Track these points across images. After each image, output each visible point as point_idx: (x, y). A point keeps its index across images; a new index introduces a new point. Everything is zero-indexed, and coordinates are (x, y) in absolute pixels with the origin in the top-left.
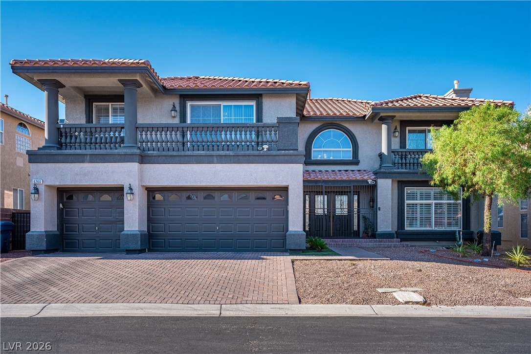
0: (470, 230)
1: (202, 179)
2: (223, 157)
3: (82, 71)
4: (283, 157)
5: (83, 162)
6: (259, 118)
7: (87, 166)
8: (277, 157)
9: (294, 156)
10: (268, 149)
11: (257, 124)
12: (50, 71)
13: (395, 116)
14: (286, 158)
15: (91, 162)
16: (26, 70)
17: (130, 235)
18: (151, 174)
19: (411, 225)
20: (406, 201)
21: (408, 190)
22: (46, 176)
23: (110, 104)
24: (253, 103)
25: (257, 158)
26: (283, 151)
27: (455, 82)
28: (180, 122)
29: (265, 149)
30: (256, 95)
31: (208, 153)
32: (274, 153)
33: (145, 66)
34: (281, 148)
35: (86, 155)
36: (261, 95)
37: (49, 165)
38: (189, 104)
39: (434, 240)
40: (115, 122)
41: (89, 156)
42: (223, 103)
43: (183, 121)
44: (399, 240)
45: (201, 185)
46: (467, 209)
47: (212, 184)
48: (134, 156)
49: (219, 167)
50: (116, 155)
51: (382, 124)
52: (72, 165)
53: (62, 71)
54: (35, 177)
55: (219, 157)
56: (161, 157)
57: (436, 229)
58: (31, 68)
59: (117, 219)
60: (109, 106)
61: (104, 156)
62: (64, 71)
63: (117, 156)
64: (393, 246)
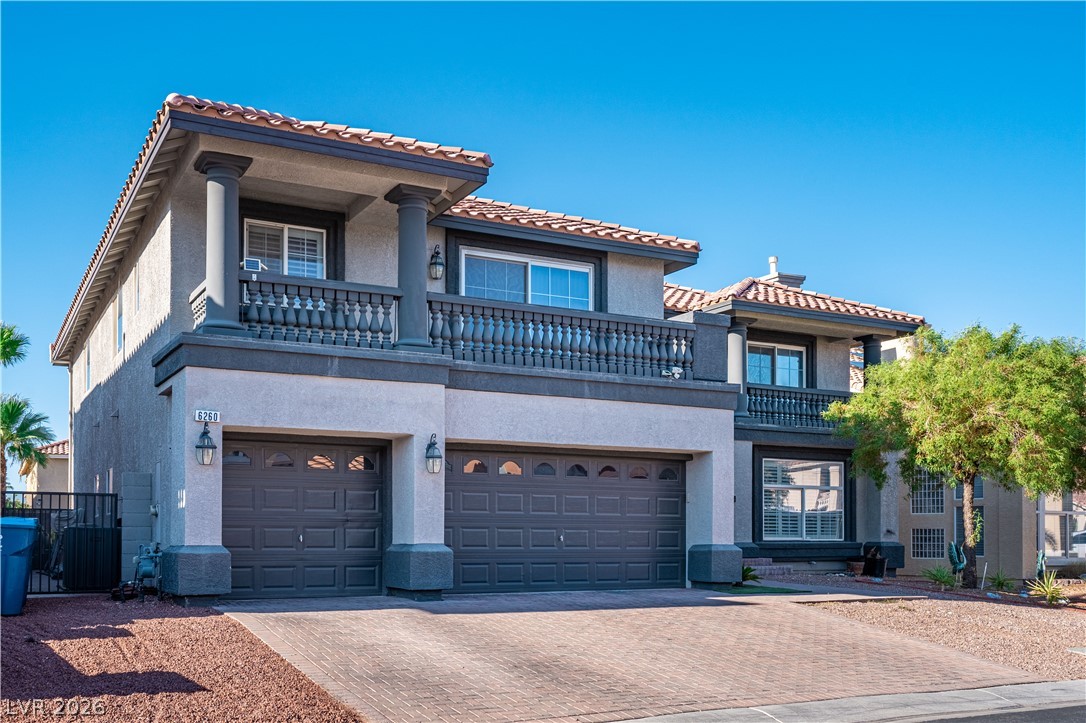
0: (855, 540)
1: (560, 430)
2: (602, 386)
3: (344, 152)
4: (714, 394)
5: (322, 373)
6: (601, 302)
7: (330, 385)
8: (694, 394)
9: (721, 394)
10: (684, 377)
11: (597, 313)
12: (270, 140)
13: (756, 320)
14: (710, 396)
15: (343, 374)
16: (208, 128)
17: (433, 554)
18: (458, 412)
19: (773, 531)
20: (764, 485)
21: (767, 463)
22: (226, 404)
23: (286, 227)
24: (588, 269)
25: (661, 393)
26: (706, 383)
27: (772, 259)
28: (447, 292)
29: (677, 376)
30: (595, 253)
31: (575, 373)
32: (691, 384)
33: (484, 166)
34: (700, 376)
35: (332, 356)
36: (605, 253)
37: (237, 375)
38: (464, 252)
39: (808, 560)
40: (294, 273)
41: (337, 360)
42: (533, 261)
43: (452, 290)
44: (771, 560)
45: (558, 443)
46: (851, 502)
47: (579, 443)
48: (440, 369)
49: (592, 405)
50: (399, 362)
51: (729, 332)
52: (295, 378)
53: (297, 144)
54: (198, 403)
55: (593, 385)
56: (480, 376)
57: (808, 539)
58: (221, 124)
59: (346, 515)
60: (282, 230)
61: (372, 364)
62: (303, 145)
63: (402, 365)
64: (768, 572)
